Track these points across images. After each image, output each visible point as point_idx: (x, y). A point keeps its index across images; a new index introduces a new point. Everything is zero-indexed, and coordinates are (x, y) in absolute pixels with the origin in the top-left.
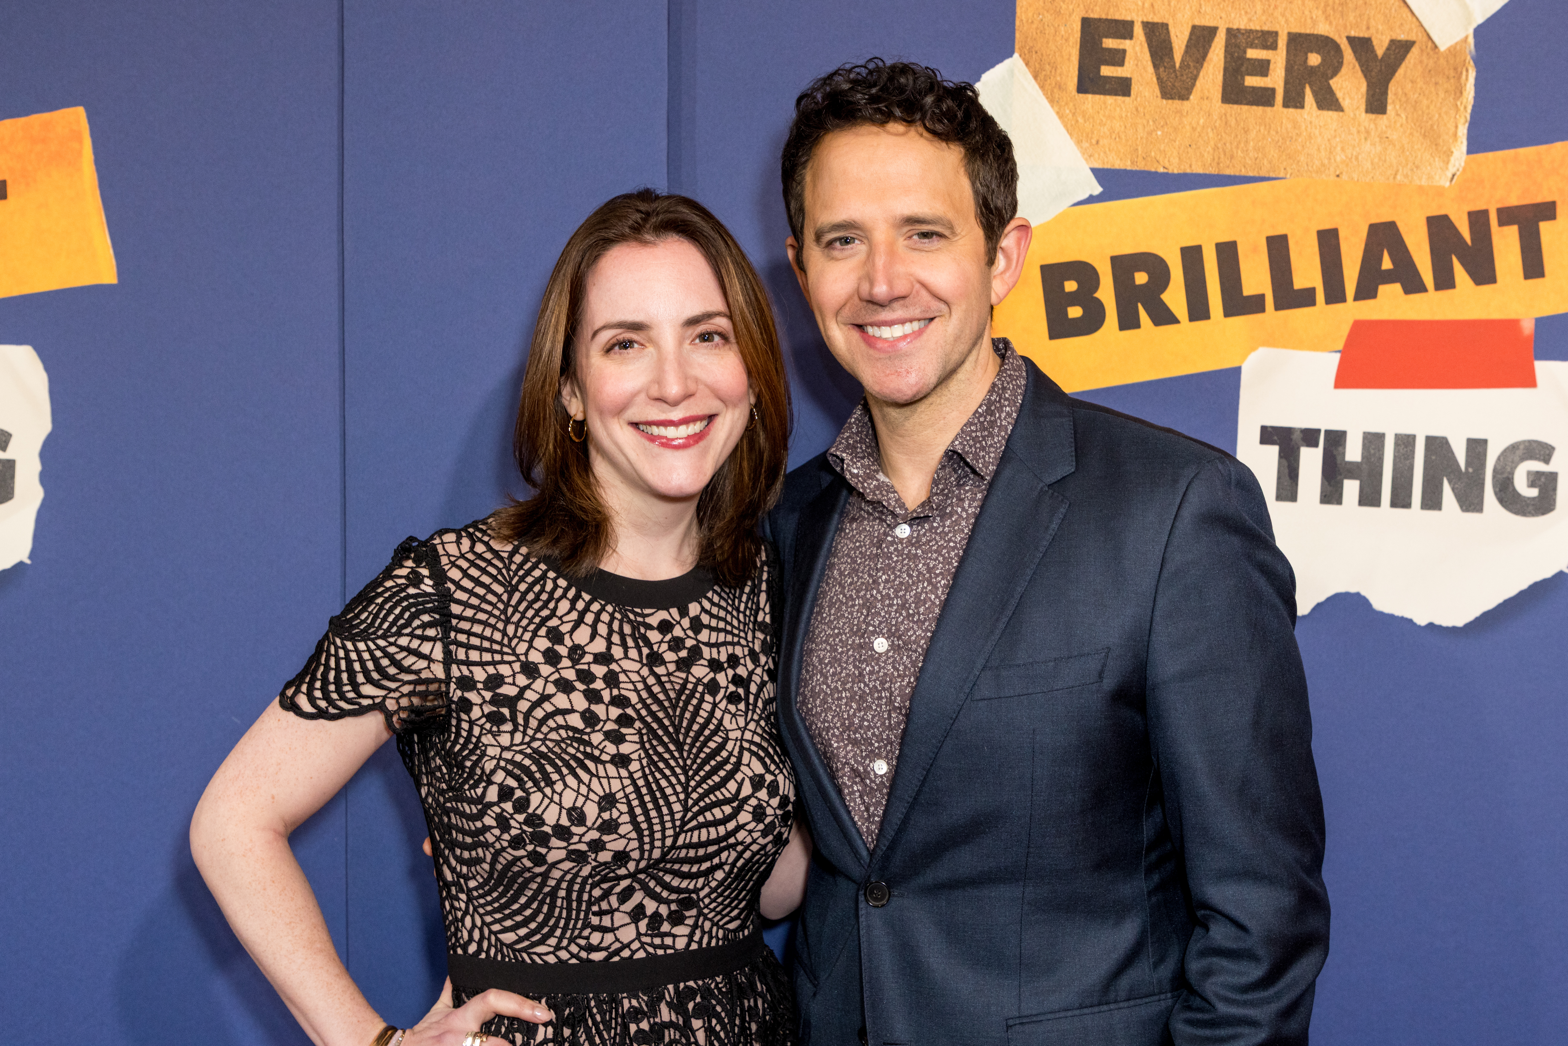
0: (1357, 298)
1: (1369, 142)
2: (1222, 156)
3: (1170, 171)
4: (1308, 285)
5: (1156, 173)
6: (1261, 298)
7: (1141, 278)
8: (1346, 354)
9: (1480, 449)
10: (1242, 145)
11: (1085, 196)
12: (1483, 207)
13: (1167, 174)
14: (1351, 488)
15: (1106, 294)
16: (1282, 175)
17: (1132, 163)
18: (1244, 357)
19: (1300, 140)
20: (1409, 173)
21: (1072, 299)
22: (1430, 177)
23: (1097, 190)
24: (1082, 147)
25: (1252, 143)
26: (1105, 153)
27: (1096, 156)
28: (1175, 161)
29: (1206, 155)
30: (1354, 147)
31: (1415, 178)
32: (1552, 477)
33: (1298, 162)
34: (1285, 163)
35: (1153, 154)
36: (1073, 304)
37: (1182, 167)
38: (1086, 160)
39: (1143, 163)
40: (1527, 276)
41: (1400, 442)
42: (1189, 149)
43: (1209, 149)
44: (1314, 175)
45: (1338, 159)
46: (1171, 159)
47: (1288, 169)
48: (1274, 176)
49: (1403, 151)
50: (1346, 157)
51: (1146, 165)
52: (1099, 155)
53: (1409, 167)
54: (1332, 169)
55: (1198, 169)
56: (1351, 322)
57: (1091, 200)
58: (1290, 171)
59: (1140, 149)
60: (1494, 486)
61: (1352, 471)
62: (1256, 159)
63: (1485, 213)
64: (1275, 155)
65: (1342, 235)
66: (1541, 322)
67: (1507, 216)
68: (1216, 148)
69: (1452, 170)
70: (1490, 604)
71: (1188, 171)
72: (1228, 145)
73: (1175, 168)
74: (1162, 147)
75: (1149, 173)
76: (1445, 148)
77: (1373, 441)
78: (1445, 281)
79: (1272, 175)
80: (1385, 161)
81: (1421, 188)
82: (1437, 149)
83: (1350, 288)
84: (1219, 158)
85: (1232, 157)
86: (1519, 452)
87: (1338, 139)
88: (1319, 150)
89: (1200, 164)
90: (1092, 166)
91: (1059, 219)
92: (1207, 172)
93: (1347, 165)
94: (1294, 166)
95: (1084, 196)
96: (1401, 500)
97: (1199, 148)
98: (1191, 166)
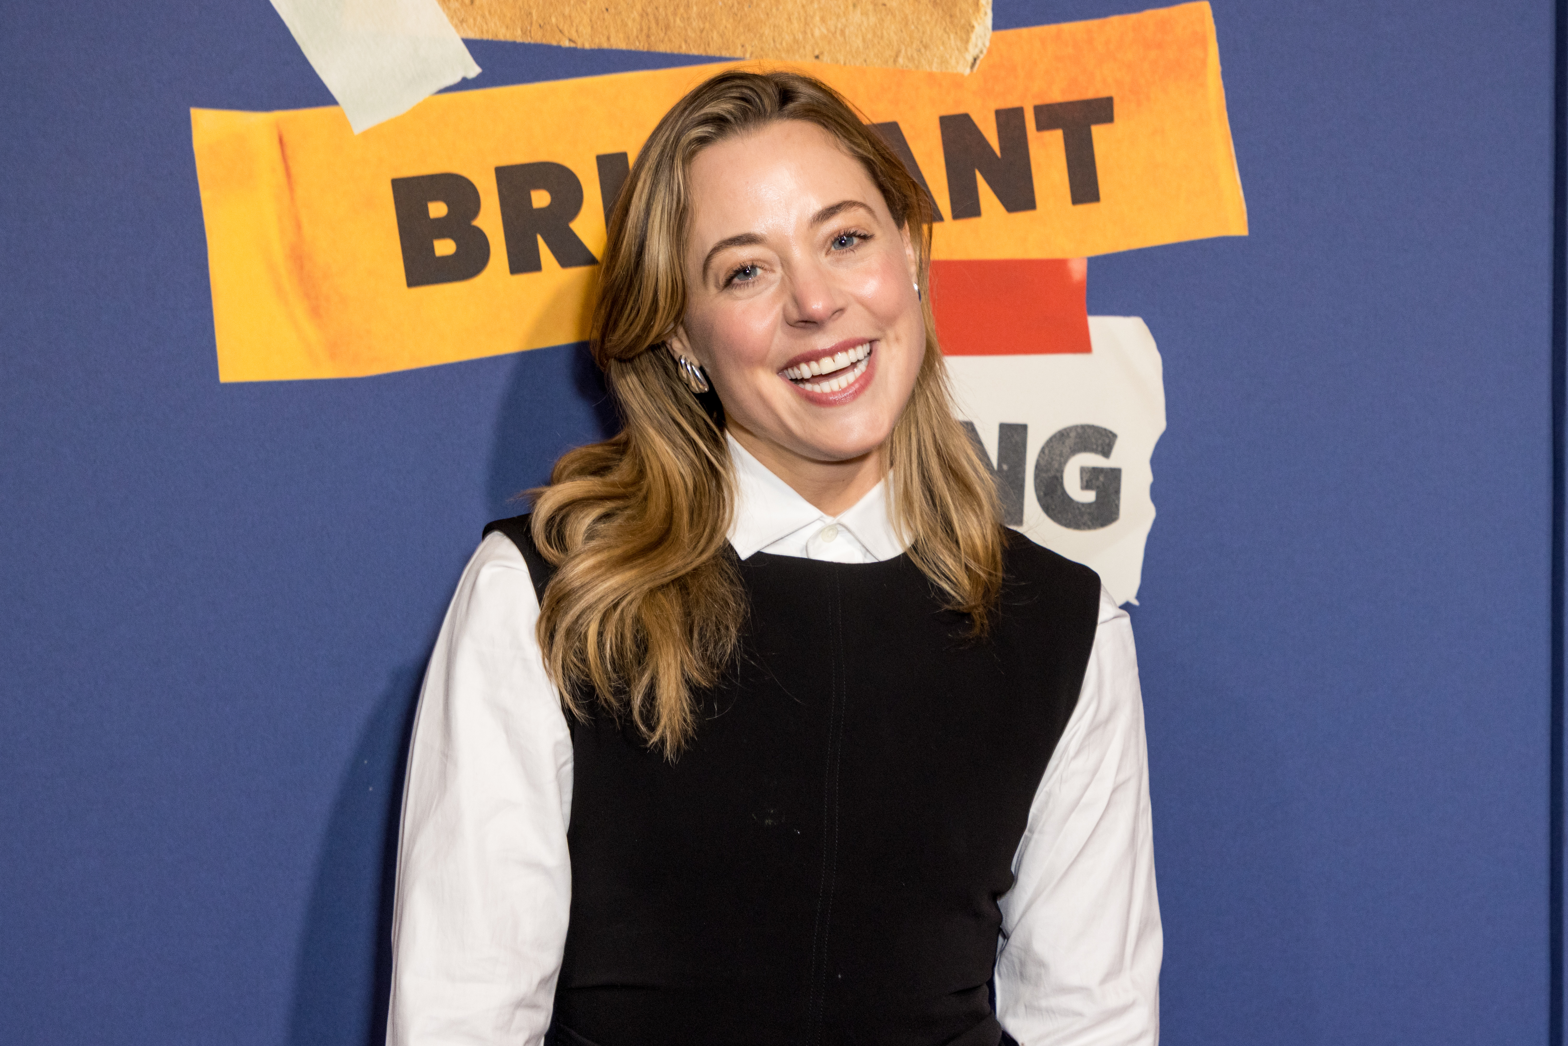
1: (859, 11)
2: (653, 25)
3: (579, 46)
5: (559, 48)
7: (540, 199)
9: (1017, 438)
10: (682, 10)
11: (456, 79)
12: (1016, 104)
13: (575, 49)
16: (739, 54)
17: (524, 32)
19: (763, 5)
20: (915, 55)
21: (442, 229)
22: (943, 61)
23: (473, 70)
24: (449, 8)
25: (695, 8)
26: (483, 17)
27: (471, 21)
28: (586, 31)
29: (630, 23)
30: (838, 16)
31: (923, 61)
32: (1115, 475)
33: (761, 36)
34: (742, 38)
35: (554, 20)
36: (442, 236)
37: (597, 40)
38: (456, 26)
39: (540, 34)
40: (1077, 199)
42: (606, 15)
43: (635, 15)
44: (783, 55)
45: (817, 33)
46: (581, 28)
47: (747, 46)
48: (728, 55)
49: (907, 24)
50: (828, 30)
51: (544, 36)
52: (475, 19)
53: (914, 46)
54: (809, 48)
55: (619, 43)
57: (465, 85)
58: (749, 49)
59: (534, 12)
60: (1037, 489)
62: (702, 31)
63: (1018, 112)
64: (729, 26)
66: (1096, 263)
68: (644, 14)
69: (972, 52)
71: (605, 46)
72: (661, 10)
73: (586, 41)
74: (567, 11)
75: (549, 47)
76: (963, 21)
79: (725, 54)
80: (882, 37)
81: (931, 76)
82: (952, 22)
84: (649, 28)
85: (667, 27)
86: (1070, 442)
87: (816, 6)
88: (789, 20)
89: (621, 36)
90: (465, 36)
91: (418, 112)
92: (633, 48)
93: (829, 42)
94: (756, 42)
95: (454, 79)
97: (620, 13)
98: (608, 39)
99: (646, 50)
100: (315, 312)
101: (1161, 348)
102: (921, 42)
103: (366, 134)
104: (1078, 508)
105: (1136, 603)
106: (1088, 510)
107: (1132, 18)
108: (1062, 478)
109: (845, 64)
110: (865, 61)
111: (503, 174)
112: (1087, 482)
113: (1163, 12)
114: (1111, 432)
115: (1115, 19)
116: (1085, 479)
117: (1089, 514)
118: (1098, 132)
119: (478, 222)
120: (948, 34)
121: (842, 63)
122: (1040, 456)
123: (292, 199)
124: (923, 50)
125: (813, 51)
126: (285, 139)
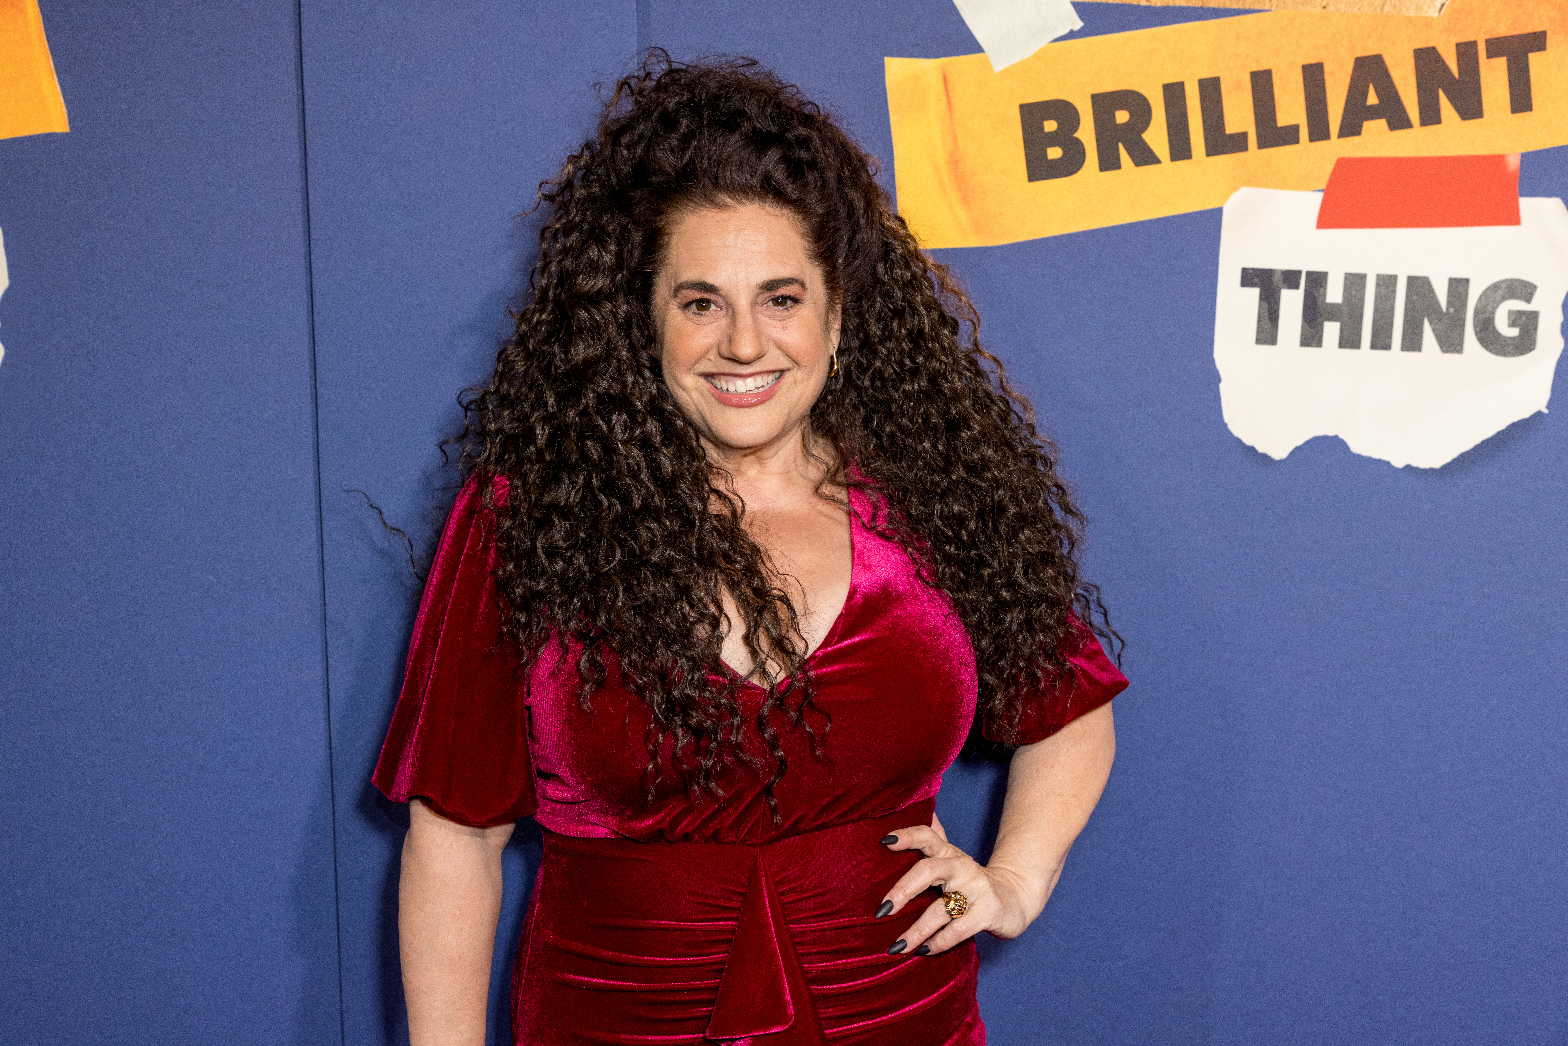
0: (1341, 135)
4: (1292, 122)
5: (1138, 6)
6: (1244, 136)
7: (1122, 117)
8: (1330, 193)
9: (1461, 289)
12: (1472, 39)
13: (1149, 7)
14: (1331, 330)
15: (1086, 133)
16: (1267, 7)
18: (1226, 197)
21: (1053, 139)
23: (1078, 24)
32: (1533, 317)
40: (1515, 110)
41: (1381, 283)
44: (1300, 7)
56: (1334, 160)
57: (1072, 35)
60: (1475, 326)
61: (1333, 312)
63: (1473, 45)
65: (1327, 69)
67: (1496, 47)
70: (1468, 445)
77: (1355, 282)
78: (1430, 116)
79: (1257, 7)
81: (1409, 19)
83: (1335, 125)
86: (1501, 292)
91: (1039, 56)
95: (1064, 31)
96: (1381, 341)
99: (1200, 5)
100: (965, 200)
103: (1002, 73)
105: (1546, 411)
106: (1513, 342)
109: (1345, 12)
110: (1360, 9)
111: (1097, 99)
112: (1513, 321)
114: (1532, 284)
116: (1511, 319)
117: (1514, 345)
119: (1077, 135)
121: (1343, 11)
123: (952, 120)
125: (1322, 3)
126: (948, 78)
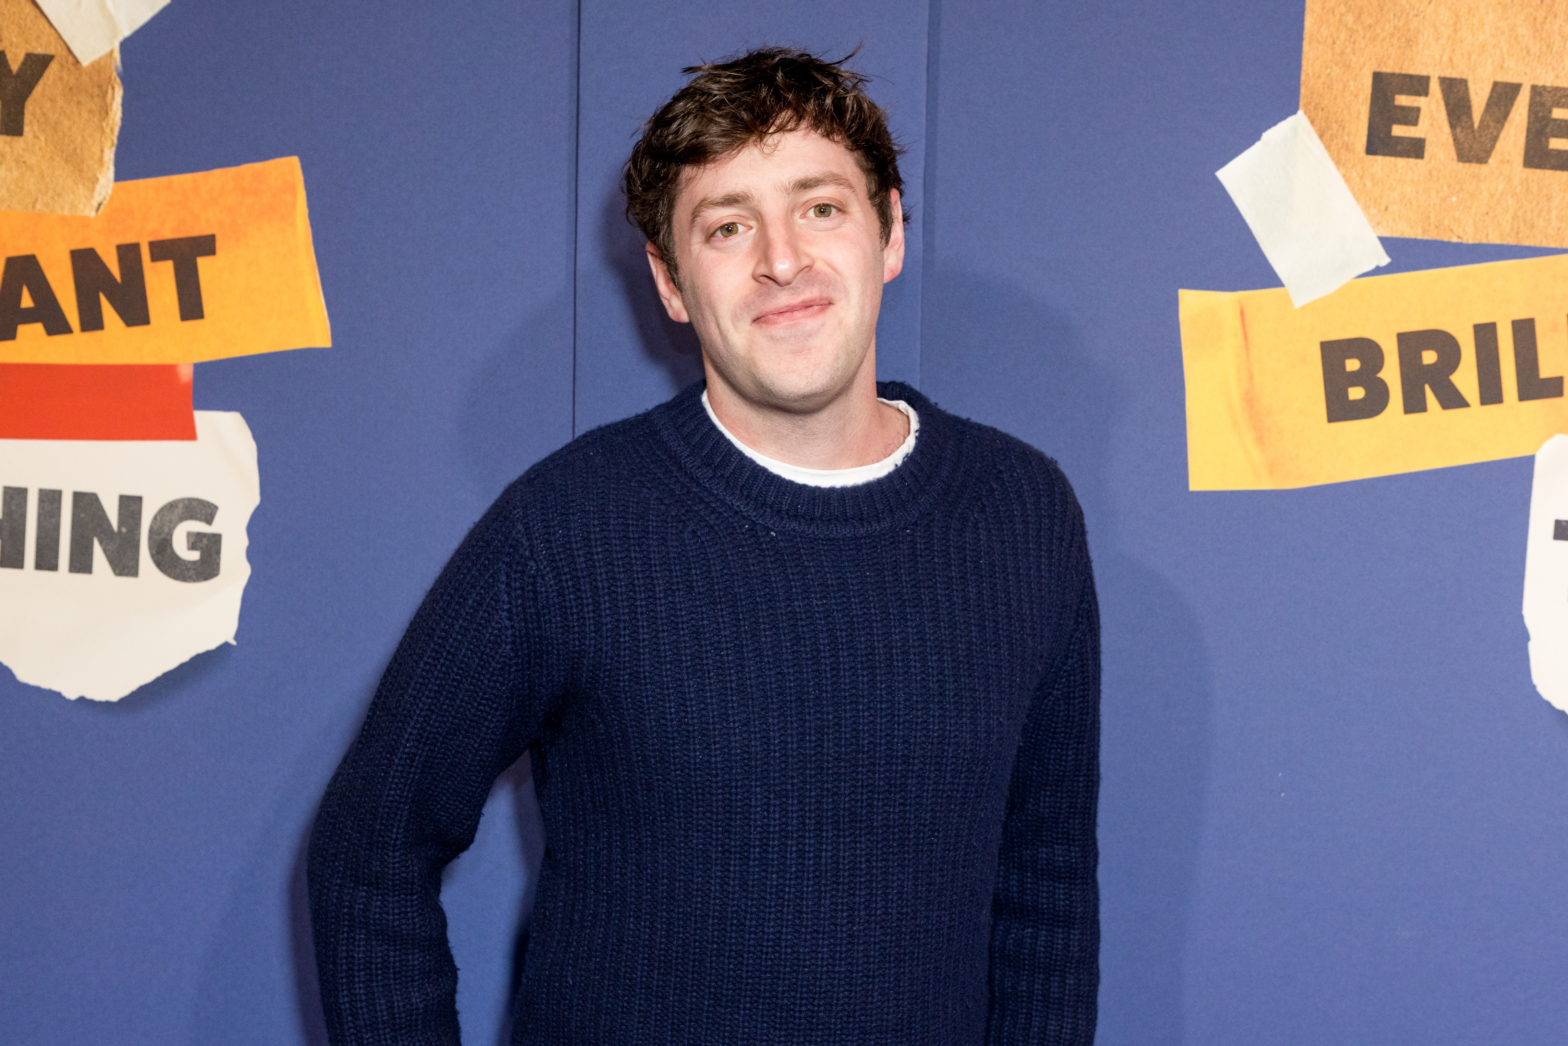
101: (256, 437)
102: (55, 191)
104: (186, 566)
107: (232, 171)
108: (171, 540)
113: (258, 166)
115: (217, 173)
118: (203, 263)
120: (77, 185)
122: (153, 522)
124: (56, 197)
